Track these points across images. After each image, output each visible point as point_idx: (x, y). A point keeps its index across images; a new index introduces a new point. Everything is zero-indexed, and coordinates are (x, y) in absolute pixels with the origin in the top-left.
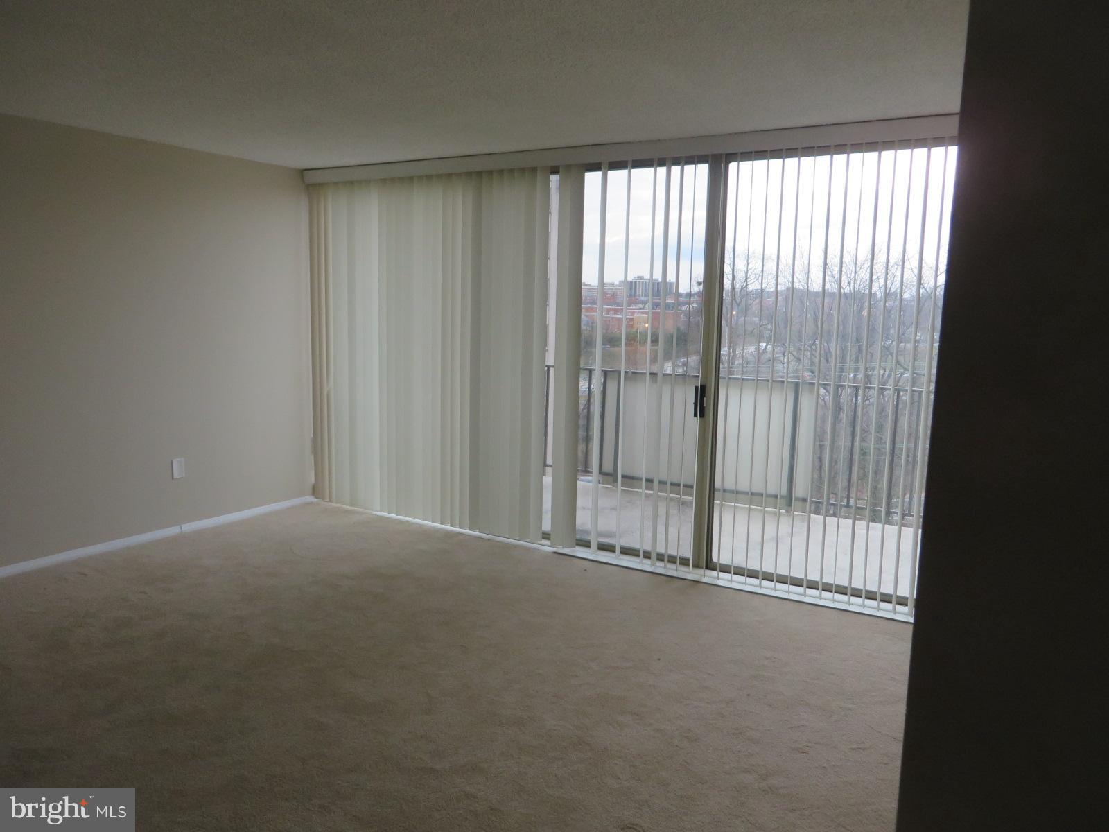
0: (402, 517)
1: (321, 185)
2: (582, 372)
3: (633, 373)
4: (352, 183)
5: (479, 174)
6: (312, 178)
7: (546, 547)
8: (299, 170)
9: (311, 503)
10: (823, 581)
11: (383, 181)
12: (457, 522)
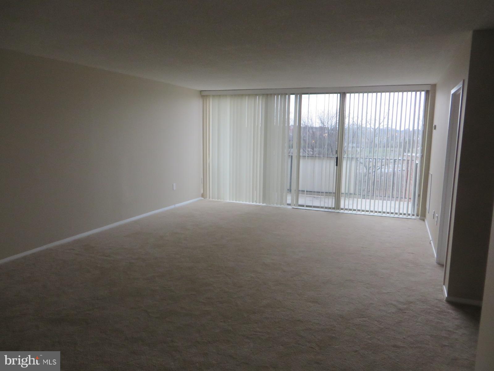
0: (238, 202)
1: (207, 96)
2: (301, 157)
3: (315, 157)
4: (220, 95)
5: (267, 95)
6: (204, 93)
7: (290, 207)
8: (200, 91)
9: (202, 200)
10: (371, 210)
11: (232, 95)
12: (258, 201)
